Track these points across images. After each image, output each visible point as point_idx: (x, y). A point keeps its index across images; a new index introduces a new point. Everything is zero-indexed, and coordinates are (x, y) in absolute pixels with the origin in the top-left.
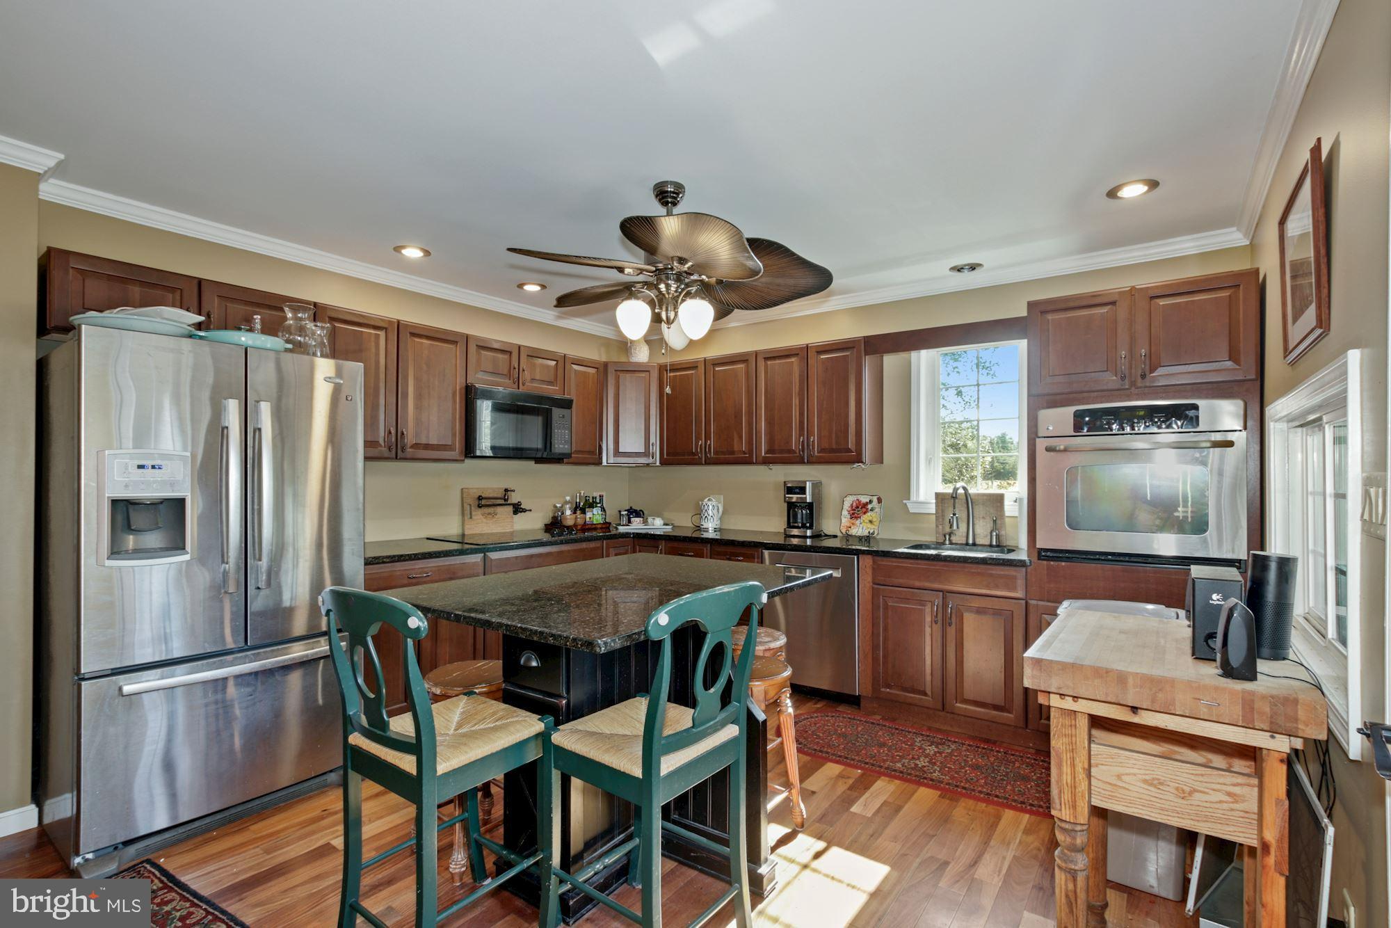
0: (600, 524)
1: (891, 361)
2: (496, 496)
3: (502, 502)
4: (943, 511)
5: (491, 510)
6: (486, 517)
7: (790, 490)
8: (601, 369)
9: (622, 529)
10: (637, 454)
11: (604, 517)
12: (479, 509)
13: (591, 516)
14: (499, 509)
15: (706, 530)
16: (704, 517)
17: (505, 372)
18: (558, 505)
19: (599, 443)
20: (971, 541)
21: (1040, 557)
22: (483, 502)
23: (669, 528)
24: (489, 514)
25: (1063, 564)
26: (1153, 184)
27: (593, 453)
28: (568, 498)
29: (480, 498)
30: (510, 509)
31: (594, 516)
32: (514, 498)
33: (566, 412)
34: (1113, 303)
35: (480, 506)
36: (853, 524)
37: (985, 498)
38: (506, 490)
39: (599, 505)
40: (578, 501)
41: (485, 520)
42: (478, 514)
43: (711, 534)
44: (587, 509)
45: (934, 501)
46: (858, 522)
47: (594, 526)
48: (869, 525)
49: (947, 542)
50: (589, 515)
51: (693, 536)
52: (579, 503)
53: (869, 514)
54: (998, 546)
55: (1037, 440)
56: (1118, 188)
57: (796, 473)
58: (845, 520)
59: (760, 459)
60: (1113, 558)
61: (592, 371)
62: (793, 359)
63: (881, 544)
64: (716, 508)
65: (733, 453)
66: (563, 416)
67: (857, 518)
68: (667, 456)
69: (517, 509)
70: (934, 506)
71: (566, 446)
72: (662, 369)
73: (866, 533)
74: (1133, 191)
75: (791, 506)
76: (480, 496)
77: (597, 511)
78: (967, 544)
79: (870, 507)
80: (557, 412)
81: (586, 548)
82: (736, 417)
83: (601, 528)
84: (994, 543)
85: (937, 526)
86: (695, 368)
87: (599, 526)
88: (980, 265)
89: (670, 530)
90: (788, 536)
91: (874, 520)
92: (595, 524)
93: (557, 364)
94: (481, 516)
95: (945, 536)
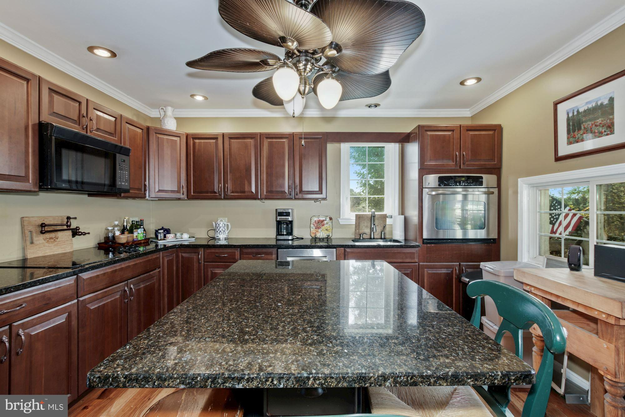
0: (143, 240)
1: (331, 147)
2: (56, 222)
3: (65, 227)
4: (359, 223)
5: (53, 235)
6: (48, 241)
7: (280, 214)
8: (145, 130)
9: (161, 243)
10: (172, 191)
11: (145, 235)
12: (42, 235)
13: (137, 235)
14: (60, 234)
15: (219, 239)
16: (219, 232)
17: (76, 118)
18: (110, 228)
19: (144, 183)
20: (372, 237)
21: (423, 243)
22: (47, 229)
23: (193, 240)
24: (51, 238)
25: (433, 245)
26: (479, 80)
27: (140, 189)
28: (116, 223)
29: (43, 225)
30: (70, 233)
31: (139, 234)
32: (74, 224)
33: (124, 157)
34: (453, 131)
35: (42, 232)
36: (317, 231)
37: (379, 216)
38: (69, 218)
39: (142, 227)
40: (125, 224)
41: (47, 244)
42: (40, 239)
43: (223, 242)
44: (134, 230)
45: (355, 218)
46: (320, 230)
47: (139, 242)
48: (326, 232)
49: (361, 238)
50: (135, 234)
51: (209, 243)
52: (126, 225)
53: (325, 226)
54: (384, 238)
55: (424, 189)
56: (465, 80)
57: (282, 205)
58: (313, 230)
59: (264, 197)
60: (451, 241)
61: (139, 131)
62: (284, 140)
63: (333, 241)
64: (226, 226)
65: (244, 192)
66: (124, 161)
67: (319, 228)
68: (193, 193)
69: (76, 232)
70: (354, 221)
71: (126, 184)
72: (188, 137)
73: (325, 236)
74: (471, 82)
75: (279, 223)
76: (42, 224)
77: (140, 231)
78: (371, 238)
79: (325, 222)
80: (119, 157)
81: (151, 259)
82: (246, 171)
83: (144, 243)
84: (383, 237)
85: (355, 230)
86: (216, 138)
87: (142, 242)
88: (379, 105)
89: (194, 241)
90: (277, 240)
91: (329, 229)
92: (140, 240)
93: (116, 120)
94: (43, 241)
95: (360, 235)
